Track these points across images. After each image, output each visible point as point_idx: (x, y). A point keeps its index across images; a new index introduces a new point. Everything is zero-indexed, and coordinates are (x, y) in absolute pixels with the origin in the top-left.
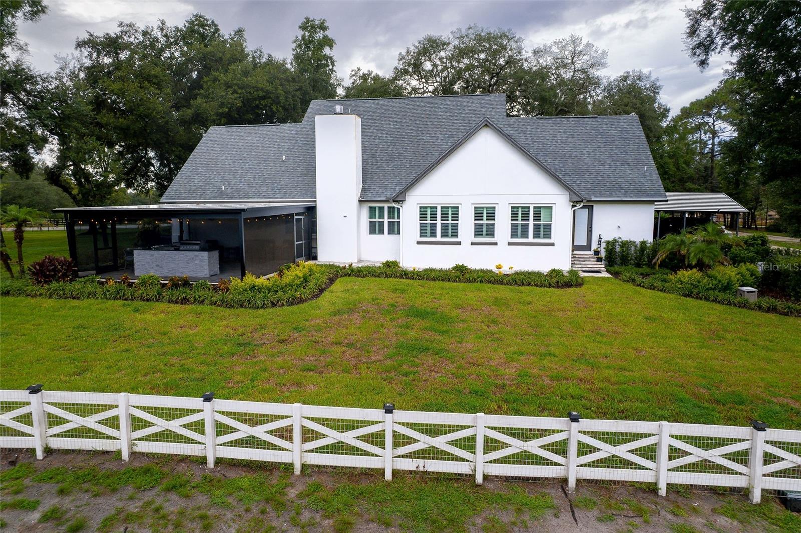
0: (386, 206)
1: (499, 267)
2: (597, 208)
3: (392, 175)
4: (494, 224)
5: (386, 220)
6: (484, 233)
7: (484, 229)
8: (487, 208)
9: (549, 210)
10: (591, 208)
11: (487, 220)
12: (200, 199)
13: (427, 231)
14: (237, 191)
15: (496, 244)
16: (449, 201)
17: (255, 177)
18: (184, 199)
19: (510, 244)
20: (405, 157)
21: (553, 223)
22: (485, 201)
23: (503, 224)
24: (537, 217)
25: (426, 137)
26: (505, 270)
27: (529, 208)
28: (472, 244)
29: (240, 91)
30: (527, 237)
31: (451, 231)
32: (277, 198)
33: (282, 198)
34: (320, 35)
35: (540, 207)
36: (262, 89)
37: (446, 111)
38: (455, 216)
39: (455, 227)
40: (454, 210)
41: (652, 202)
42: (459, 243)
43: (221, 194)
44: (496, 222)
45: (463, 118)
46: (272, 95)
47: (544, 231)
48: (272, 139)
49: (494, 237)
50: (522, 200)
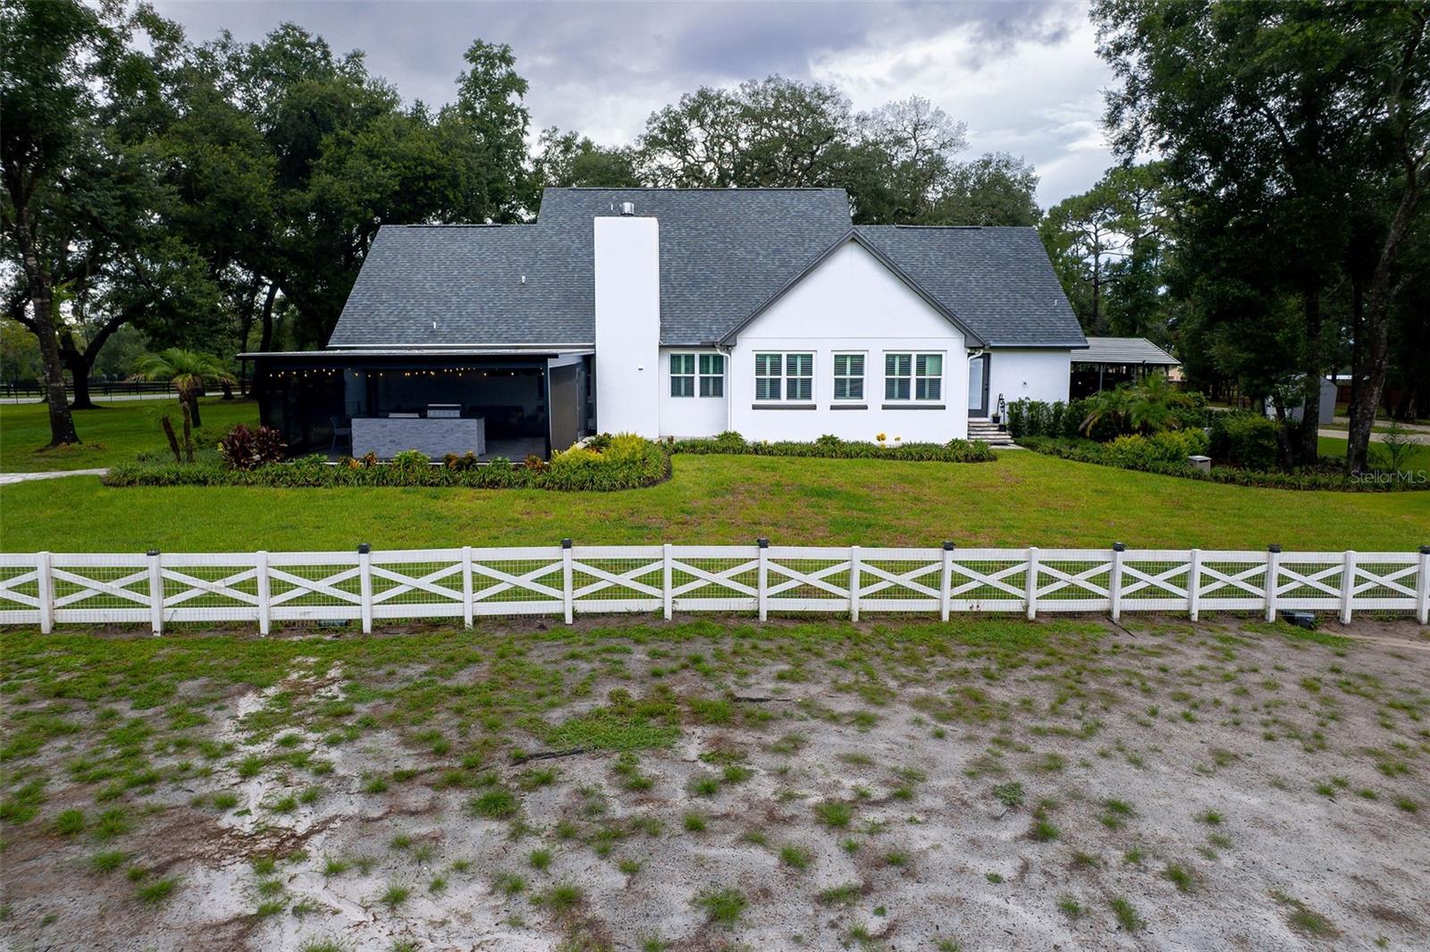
0: (697, 354)
1: (881, 438)
2: (995, 358)
3: (701, 308)
4: (862, 380)
5: (697, 376)
6: (848, 392)
7: (848, 387)
8: (852, 357)
9: (936, 361)
10: (987, 358)
11: (851, 374)
12: (399, 342)
13: (767, 389)
14: (458, 329)
15: (865, 407)
16: (799, 347)
17: (482, 308)
18: (370, 342)
19: (885, 407)
20: (713, 280)
21: (943, 377)
22: (850, 347)
23: (875, 379)
24: (921, 368)
25: (740, 252)
26: (890, 442)
27: (910, 356)
28: (833, 408)
29: (394, 165)
30: (907, 397)
31: (802, 389)
32: (528, 341)
33: (536, 341)
34: (500, 72)
35: (925, 356)
36: (431, 163)
37: (762, 213)
38: (807, 368)
39: (807, 384)
40: (806, 360)
41: (1068, 349)
42: (814, 407)
43: (433, 335)
44: (865, 377)
45: (790, 224)
46: (447, 174)
47: (931, 389)
48: (495, 249)
49: (862, 398)
50: (900, 346)
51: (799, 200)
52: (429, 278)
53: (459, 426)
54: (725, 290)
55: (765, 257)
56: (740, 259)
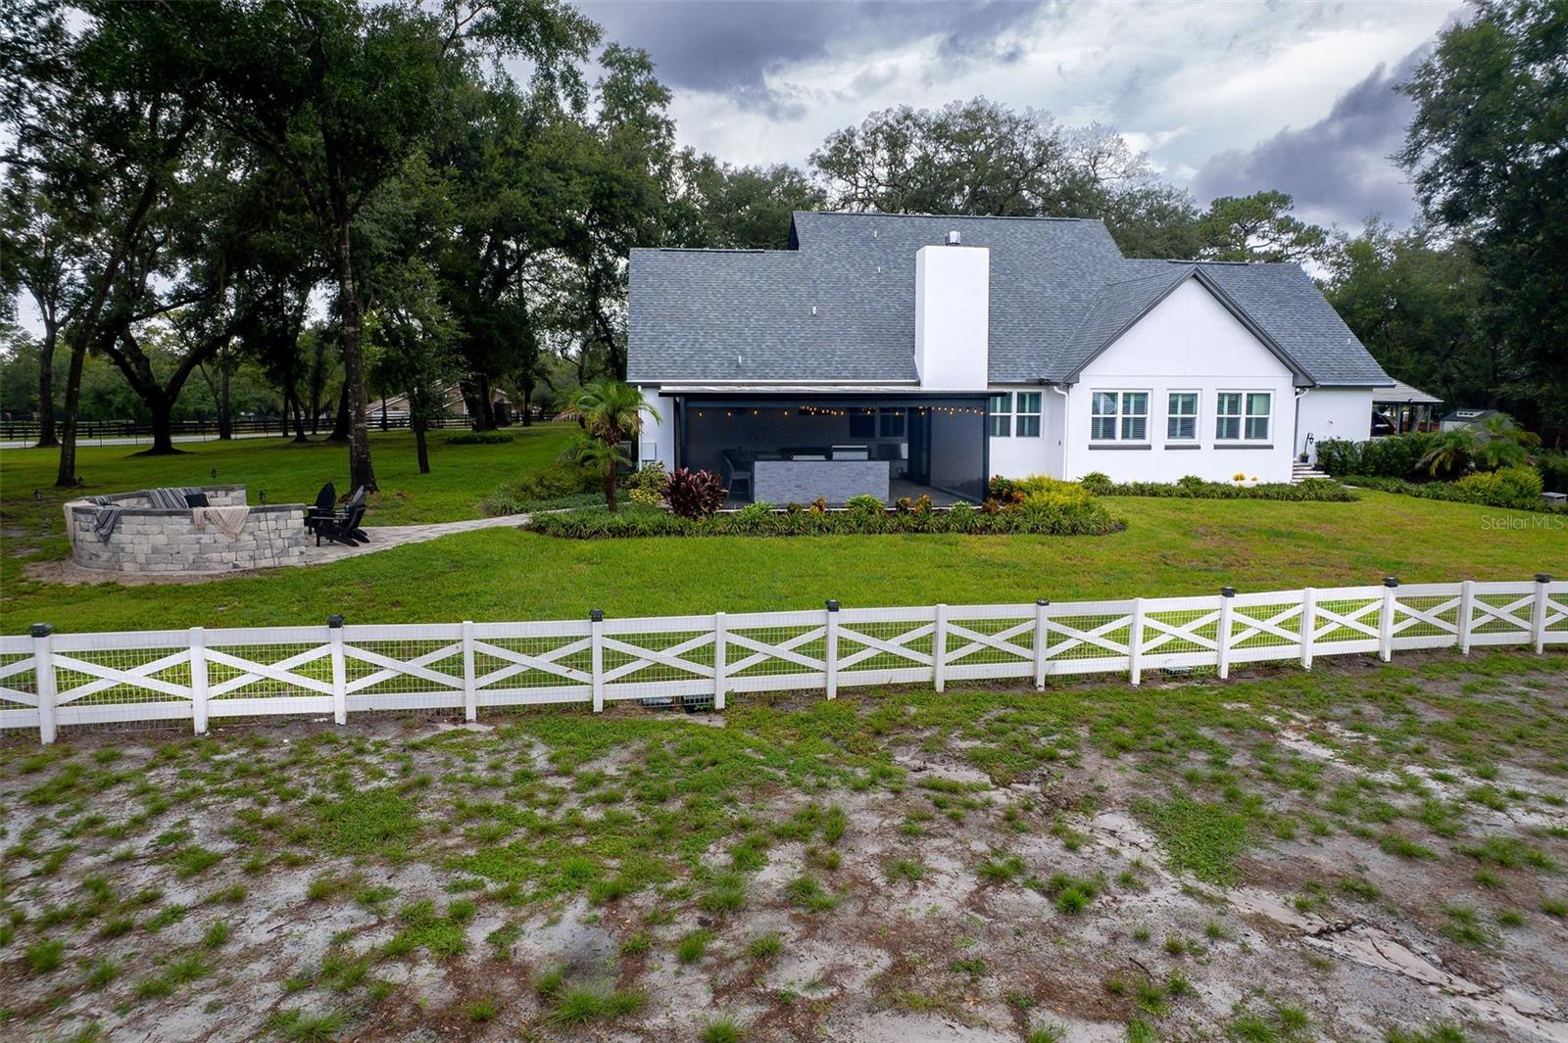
0: (1015, 392)
1: (1240, 478)
4: (1193, 419)
5: (1014, 415)
6: (1179, 432)
7: (1179, 426)
8: (1184, 395)
9: (1263, 400)
11: (1183, 413)
12: (706, 377)
13: (1103, 428)
14: (765, 364)
15: (1198, 447)
16: (1135, 385)
17: (782, 342)
18: (674, 377)
19: (1217, 447)
21: (1270, 417)
22: (1184, 386)
23: (1206, 417)
24: (1250, 408)
26: (1248, 483)
27: (1239, 395)
28: (1167, 448)
30: (1237, 437)
31: (1136, 428)
32: (847, 378)
33: (854, 378)
34: (641, 79)
35: (1255, 395)
37: (1030, 244)
38: (1141, 407)
39: (1141, 423)
40: (1139, 398)
41: (1369, 388)
42: (1149, 447)
43: (740, 370)
44: (1198, 416)
45: (1063, 256)
47: (1259, 428)
48: (769, 277)
49: (1193, 437)
50: (1232, 386)
51: (1061, 231)
52: (709, 307)
53: (871, 469)
54: (1027, 325)
55: (1053, 290)
56: (1029, 293)
